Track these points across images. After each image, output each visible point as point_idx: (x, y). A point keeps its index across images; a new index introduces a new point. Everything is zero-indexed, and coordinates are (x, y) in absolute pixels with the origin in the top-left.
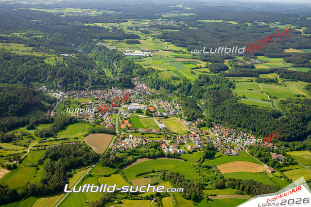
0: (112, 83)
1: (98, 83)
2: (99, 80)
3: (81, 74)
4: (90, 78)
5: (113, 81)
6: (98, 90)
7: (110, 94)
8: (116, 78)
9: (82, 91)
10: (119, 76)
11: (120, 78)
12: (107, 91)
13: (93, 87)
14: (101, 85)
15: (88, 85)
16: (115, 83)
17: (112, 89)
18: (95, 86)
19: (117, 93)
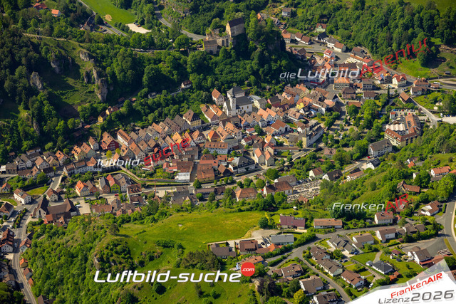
0: (203, 67)
1: (135, 85)
2: (137, 64)
3: (36, 47)
4: (87, 65)
5: (205, 57)
6: (154, 124)
7: (233, 138)
8: (211, 39)
9: (75, 147)
10: (228, 28)
11: (236, 33)
12: (203, 122)
13: (119, 108)
14: (152, 92)
15: (91, 105)
16: (216, 64)
17: (215, 103)
18: (130, 106)
19: (260, 123)
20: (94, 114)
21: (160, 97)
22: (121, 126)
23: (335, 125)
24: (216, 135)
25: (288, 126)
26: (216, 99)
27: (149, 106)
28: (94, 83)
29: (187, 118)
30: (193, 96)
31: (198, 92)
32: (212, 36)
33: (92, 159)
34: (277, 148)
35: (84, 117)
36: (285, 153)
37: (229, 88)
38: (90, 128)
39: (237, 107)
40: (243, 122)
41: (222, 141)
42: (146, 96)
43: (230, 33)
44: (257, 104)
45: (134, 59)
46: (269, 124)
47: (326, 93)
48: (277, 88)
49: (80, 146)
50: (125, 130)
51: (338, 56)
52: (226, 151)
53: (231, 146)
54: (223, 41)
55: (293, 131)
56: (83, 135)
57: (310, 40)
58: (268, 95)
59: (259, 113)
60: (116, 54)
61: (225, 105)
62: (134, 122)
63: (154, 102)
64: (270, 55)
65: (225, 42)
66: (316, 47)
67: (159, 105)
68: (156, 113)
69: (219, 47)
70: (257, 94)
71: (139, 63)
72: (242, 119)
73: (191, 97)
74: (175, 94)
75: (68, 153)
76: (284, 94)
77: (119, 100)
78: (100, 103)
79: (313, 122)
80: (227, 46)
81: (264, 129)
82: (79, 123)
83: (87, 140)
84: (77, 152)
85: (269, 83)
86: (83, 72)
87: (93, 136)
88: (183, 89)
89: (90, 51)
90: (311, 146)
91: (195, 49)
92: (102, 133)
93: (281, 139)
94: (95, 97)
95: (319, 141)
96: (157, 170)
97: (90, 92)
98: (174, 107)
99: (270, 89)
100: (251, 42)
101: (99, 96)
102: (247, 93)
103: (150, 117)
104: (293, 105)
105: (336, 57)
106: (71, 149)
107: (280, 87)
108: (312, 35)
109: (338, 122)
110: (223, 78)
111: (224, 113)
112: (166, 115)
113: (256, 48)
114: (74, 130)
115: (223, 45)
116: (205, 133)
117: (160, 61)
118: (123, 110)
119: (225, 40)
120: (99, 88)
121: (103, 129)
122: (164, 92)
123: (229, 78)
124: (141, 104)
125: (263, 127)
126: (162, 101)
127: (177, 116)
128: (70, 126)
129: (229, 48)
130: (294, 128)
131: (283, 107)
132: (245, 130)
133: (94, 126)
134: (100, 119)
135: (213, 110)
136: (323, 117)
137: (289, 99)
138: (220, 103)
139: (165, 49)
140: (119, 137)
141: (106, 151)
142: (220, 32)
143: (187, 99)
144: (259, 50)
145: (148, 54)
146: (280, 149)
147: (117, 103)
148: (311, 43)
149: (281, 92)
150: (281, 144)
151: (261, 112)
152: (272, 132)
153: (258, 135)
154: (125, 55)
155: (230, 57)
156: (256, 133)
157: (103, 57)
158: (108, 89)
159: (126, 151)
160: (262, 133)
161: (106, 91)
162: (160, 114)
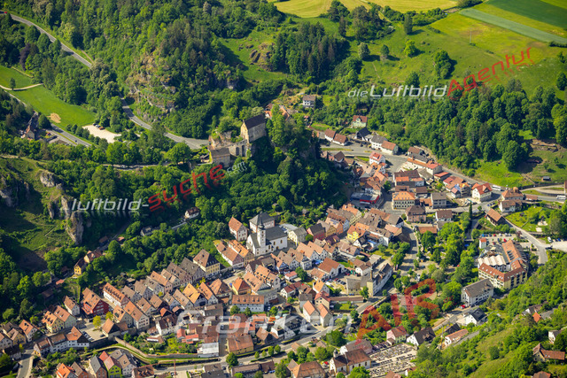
2: (121, 187)
4: (53, 193)
6: (154, 273)
7: (270, 288)
8: (220, 147)
9: (47, 314)
10: (244, 130)
11: (256, 137)
12: (222, 267)
13: (102, 252)
14: (146, 226)
15: (63, 251)
16: (231, 181)
17: (234, 238)
18: (117, 248)
19: (302, 263)
20: (68, 263)
21: (158, 234)
22: (107, 279)
23: (406, 261)
24: (244, 285)
25: (342, 266)
26: (235, 232)
27: (143, 247)
28: (63, 218)
29: (200, 262)
30: (203, 229)
31: (209, 223)
32: (220, 142)
33: (74, 330)
34: (332, 298)
35: (53, 268)
36: (345, 306)
37: (252, 215)
38: (64, 284)
39: (268, 243)
40: (279, 264)
41: (254, 293)
42: (137, 233)
43: (247, 138)
44: (293, 236)
45: (116, 180)
46: (314, 264)
47: (385, 216)
48: (317, 211)
49: (53, 311)
50: (114, 284)
51: (389, 160)
52: (262, 307)
53: (267, 300)
54: (237, 149)
55: (348, 273)
56: (55, 295)
57: (347, 140)
58: (306, 221)
59: (299, 249)
60: (91, 174)
61: (250, 239)
62: (125, 271)
63: (151, 242)
64: (304, 165)
65: (241, 150)
66: (356, 150)
67: (157, 245)
68: (155, 256)
69: (233, 158)
70: (290, 221)
71: (124, 185)
72: (277, 259)
73: (201, 231)
74: (177, 227)
75: (36, 324)
76: (328, 220)
77: (101, 241)
78: (74, 246)
79: (374, 258)
80: (244, 156)
81: (309, 272)
82: (48, 277)
83: (61, 302)
84: (51, 320)
85: (306, 205)
86: (47, 202)
87: (70, 295)
88: (188, 220)
89: (53, 172)
90: (378, 293)
91: (198, 162)
92: (81, 291)
93: (335, 286)
94: (66, 238)
95: (388, 285)
96: (169, 341)
97: (59, 231)
98: (180, 247)
99: (307, 214)
100: (276, 149)
101: (73, 237)
102: (277, 222)
103: (148, 263)
104: (343, 235)
105: (387, 162)
106: (40, 317)
107: (321, 210)
108: (348, 132)
109: (409, 257)
110: (242, 201)
111: (250, 251)
112: (169, 259)
113: (284, 157)
114: (42, 289)
115: (237, 153)
116: (228, 281)
117: (152, 181)
118: (108, 254)
119: (240, 146)
120: (72, 226)
121: (83, 285)
122: (163, 225)
123: (250, 200)
124: (133, 245)
125: (307, 269)
126: (161, 239)
127: (186, 260)
128: (37, 284)
129: (247, 158)
130: (350, 269)
131: (330, 238)
132: (282, 274)
133: (68, 280)
134: (78, 270)
135: (233, 247)
136: (387, 250)
137: (336, 226)
138: (242, 237)
139: (157, 163)
140: (105, 294)
141: (91, 316)
142: (233, 136)
143: (195, 235)
144: (288, 159)
145: (134, 172)
146: (337, 300)
147: (98, 244)
148: (348, 143)
149: (323, 217)
150: (336, 294)
151: (301, 247)
152: (322, 276)
153: (302, 281)
154: (105, 176)
155: (249, 170)
156: (299, 279)
157: (72, 180)
158: (84, 225)
159: (121, 316)
160: (307, 278)
161: (81, 229)
162: (161, 258)
